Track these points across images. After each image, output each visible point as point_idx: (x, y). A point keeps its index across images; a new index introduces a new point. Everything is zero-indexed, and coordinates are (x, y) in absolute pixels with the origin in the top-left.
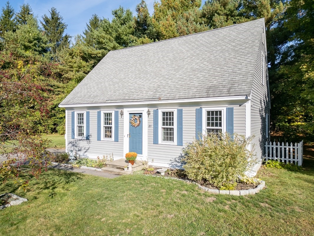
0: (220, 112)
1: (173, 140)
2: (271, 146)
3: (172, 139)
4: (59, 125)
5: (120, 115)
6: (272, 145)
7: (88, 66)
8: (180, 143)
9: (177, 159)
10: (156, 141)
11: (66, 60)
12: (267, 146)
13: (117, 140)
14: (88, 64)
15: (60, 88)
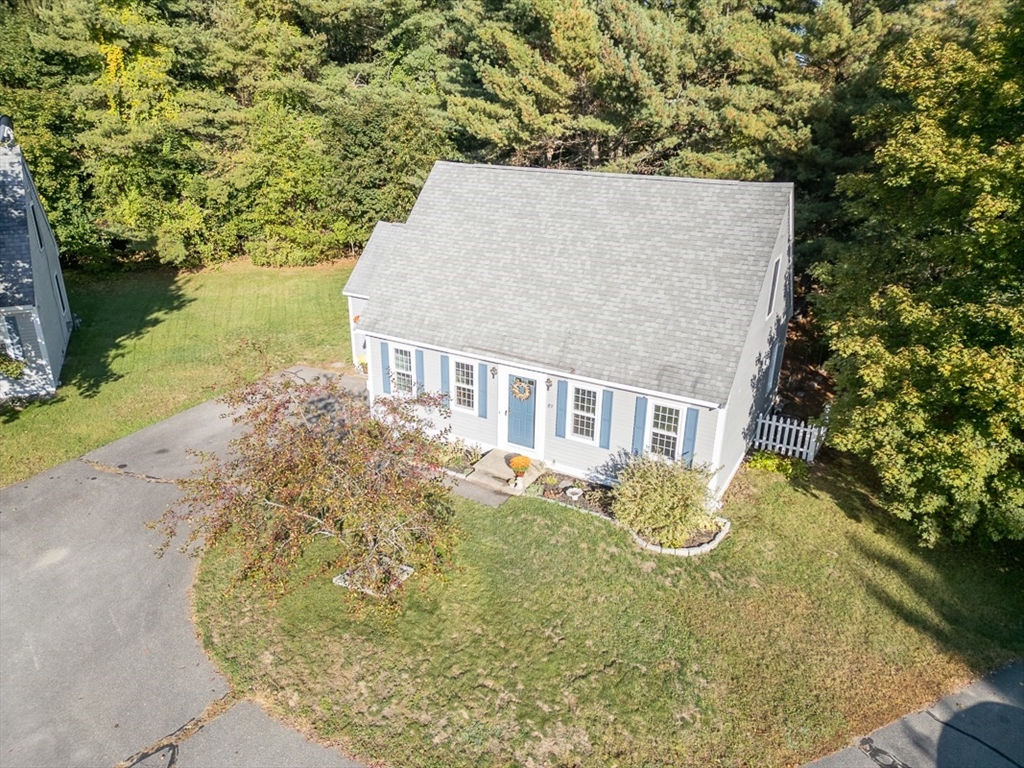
0: (677, 412)
1: (592, 436)
2: (767, 422)
3: (590, 434)
4: (250, 238)
5: (489, 375)
6: (771, 420)
7: (310, 47)
8: (605, 444)
9: (599, 469)
10: (560, 433)
11: (243, 34)
12: (760, 421)
13: (483, 414)
14: (308, 40)
15: (237, 124)
